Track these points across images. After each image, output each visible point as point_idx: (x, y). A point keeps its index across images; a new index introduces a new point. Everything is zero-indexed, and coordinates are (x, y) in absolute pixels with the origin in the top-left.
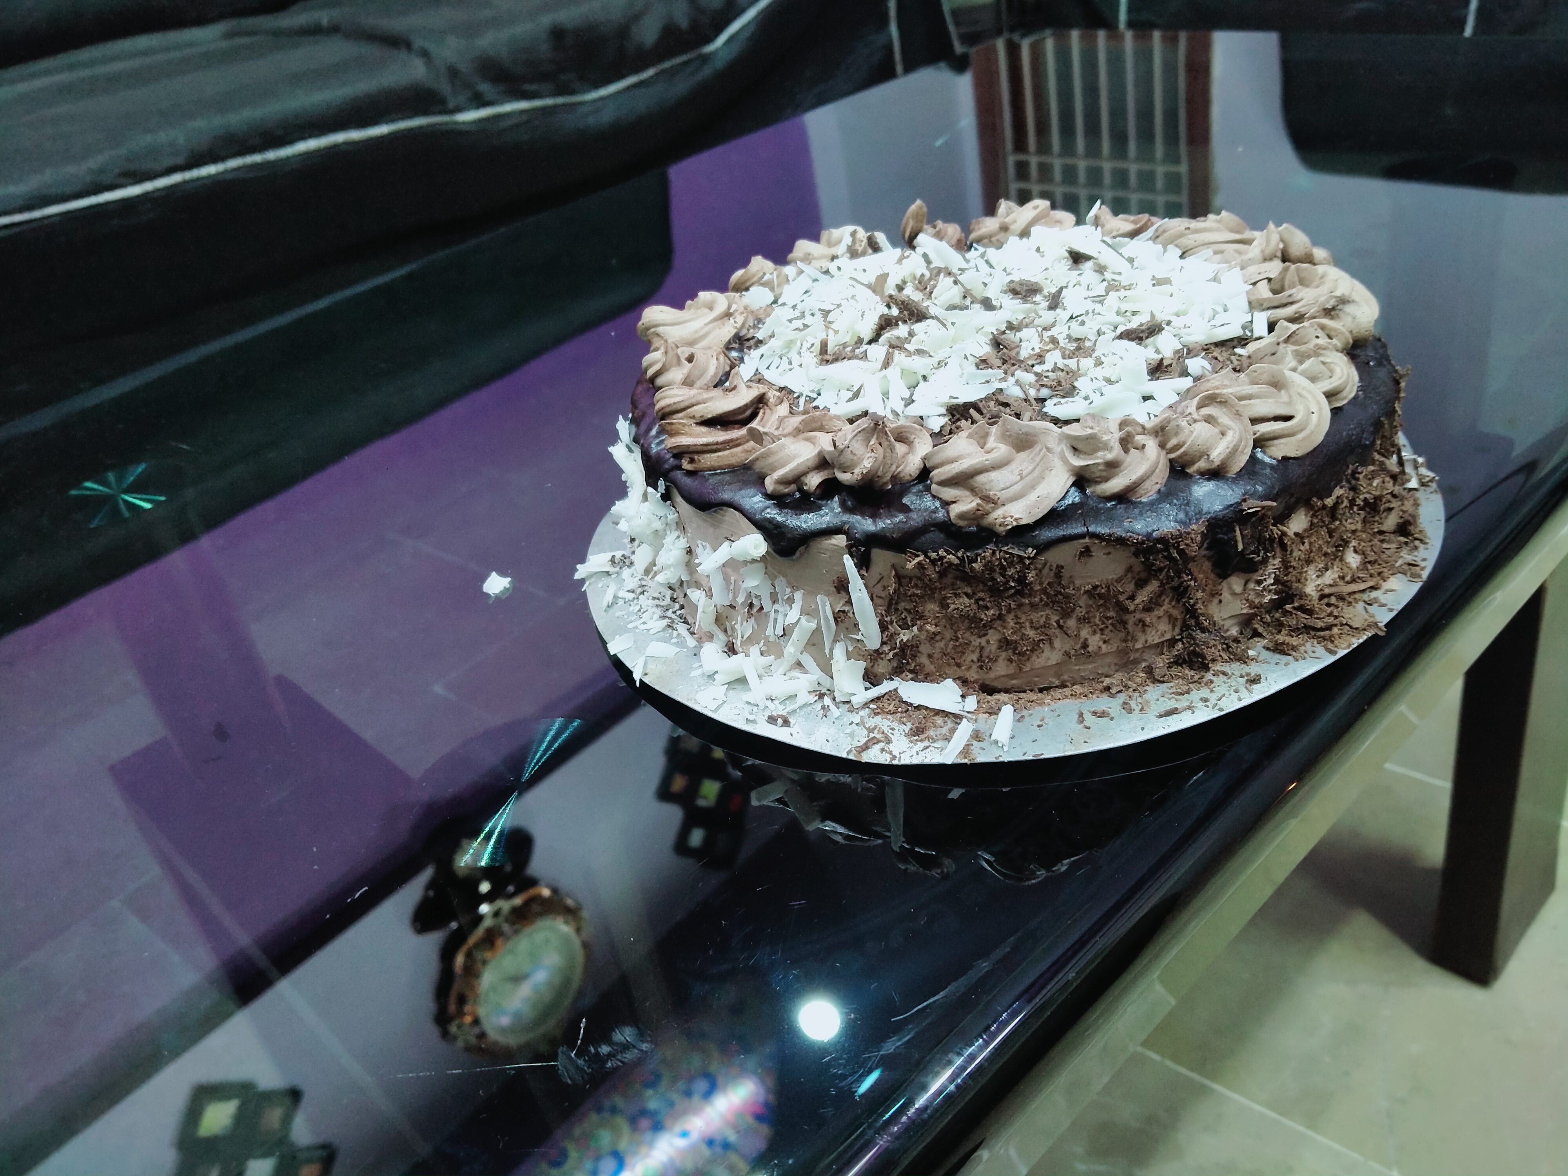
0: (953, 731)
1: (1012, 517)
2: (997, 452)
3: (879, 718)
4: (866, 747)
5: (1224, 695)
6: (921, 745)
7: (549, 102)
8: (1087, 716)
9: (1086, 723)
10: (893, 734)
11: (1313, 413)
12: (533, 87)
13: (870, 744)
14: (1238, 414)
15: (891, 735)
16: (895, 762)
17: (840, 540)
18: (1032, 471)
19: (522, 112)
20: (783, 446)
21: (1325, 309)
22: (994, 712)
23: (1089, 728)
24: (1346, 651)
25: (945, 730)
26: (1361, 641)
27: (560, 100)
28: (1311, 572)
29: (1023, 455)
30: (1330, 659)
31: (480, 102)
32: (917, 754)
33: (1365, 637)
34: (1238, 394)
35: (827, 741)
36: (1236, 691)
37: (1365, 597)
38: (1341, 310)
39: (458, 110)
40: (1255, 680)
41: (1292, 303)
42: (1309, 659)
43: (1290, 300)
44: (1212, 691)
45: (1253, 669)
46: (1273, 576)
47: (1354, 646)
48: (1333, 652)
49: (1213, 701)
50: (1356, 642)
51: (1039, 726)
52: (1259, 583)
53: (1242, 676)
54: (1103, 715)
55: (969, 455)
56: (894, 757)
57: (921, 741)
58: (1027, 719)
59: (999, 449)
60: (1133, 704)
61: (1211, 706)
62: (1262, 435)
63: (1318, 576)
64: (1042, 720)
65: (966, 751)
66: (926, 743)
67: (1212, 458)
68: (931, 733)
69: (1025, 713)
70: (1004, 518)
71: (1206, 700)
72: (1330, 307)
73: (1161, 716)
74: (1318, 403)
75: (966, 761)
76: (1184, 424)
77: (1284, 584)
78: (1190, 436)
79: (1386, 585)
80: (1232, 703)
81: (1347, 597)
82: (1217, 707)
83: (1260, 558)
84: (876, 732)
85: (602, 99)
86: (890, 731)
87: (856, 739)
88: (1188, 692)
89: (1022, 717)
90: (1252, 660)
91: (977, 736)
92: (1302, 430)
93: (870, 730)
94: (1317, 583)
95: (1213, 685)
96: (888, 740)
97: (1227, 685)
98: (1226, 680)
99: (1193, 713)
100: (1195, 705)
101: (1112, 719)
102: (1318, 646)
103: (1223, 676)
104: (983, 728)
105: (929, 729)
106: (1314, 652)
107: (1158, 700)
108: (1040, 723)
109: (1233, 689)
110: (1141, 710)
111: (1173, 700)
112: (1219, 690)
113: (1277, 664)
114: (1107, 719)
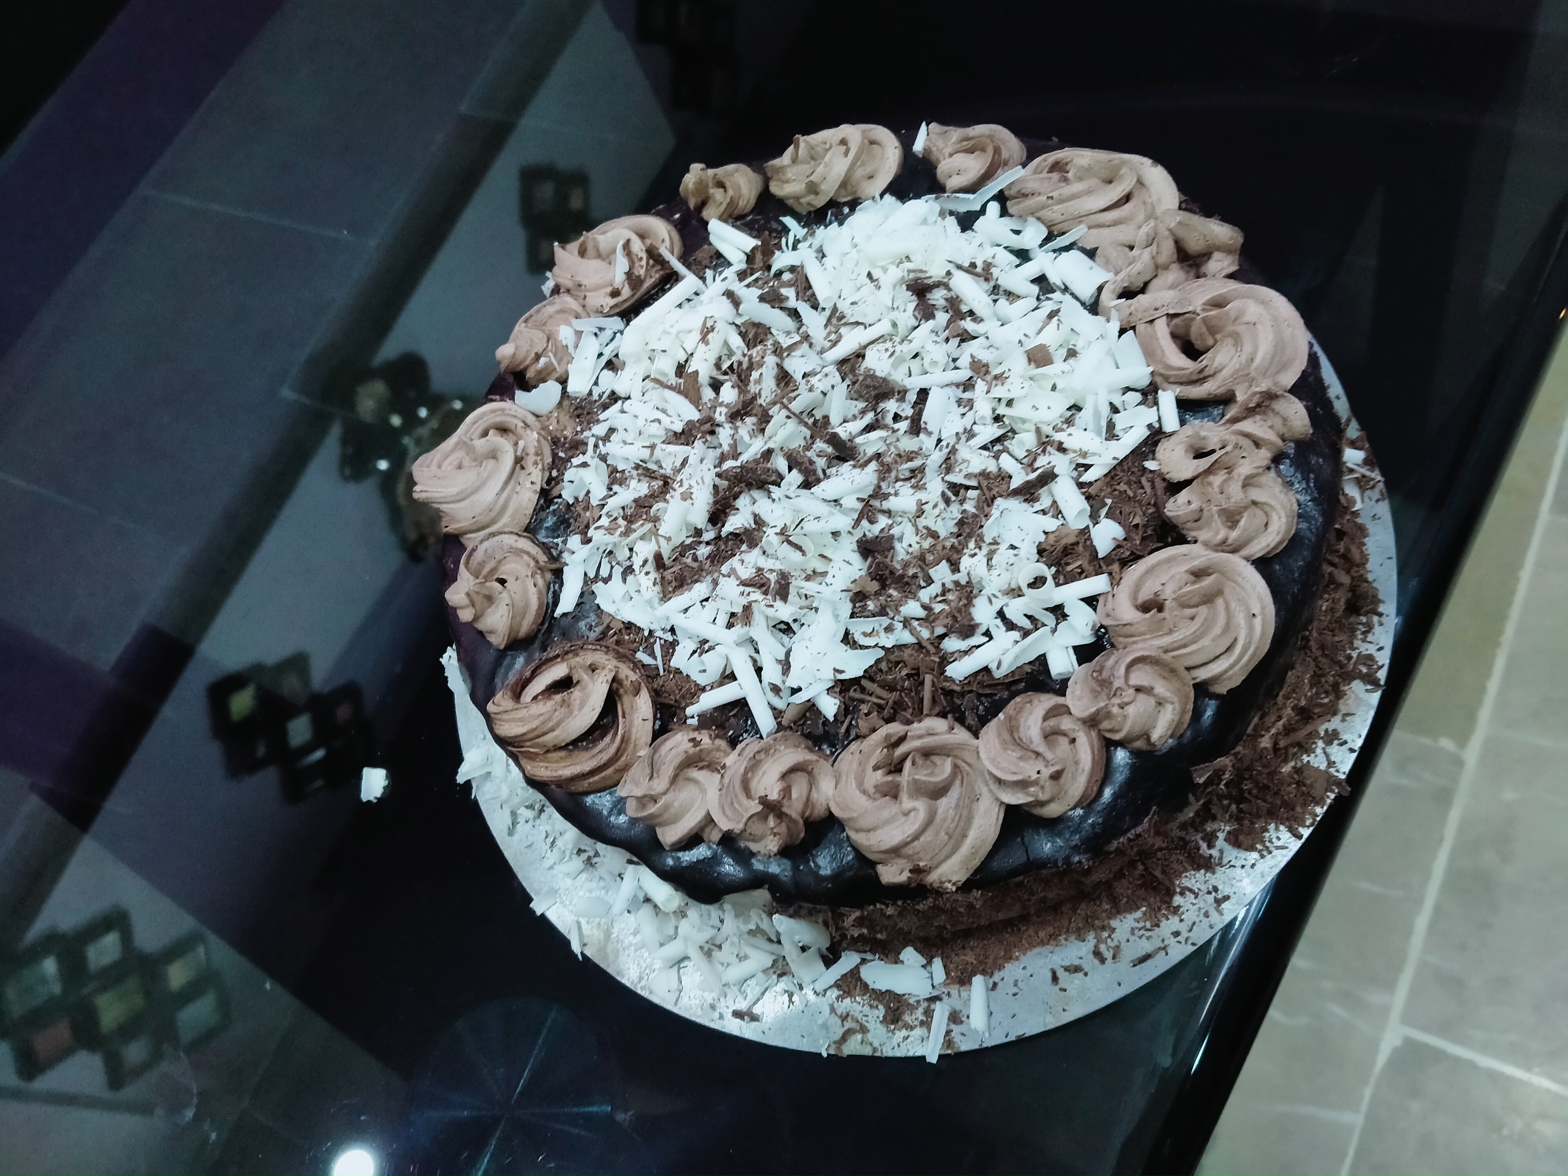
0: (928, 1013)
1: (950, 881)
2: (915, 814)
3: (849, 1001)
4: (844, 1038)
5: (1194, 923)
6: (900, 1034)
8: (1061, 973)
9: (1062, 985)
10: (867, 1022)
13: (846, 1036)
14: (1173, 671)
15: (866, 1024)
16: (877, 1055)
22: (965, 982)
23: (1065, 990)
24: (1311, 829)
25: (920, 1015)
26: (1325, 808)
30: (1295, 845)
32: (899, 1046)
33: (1328, 803)
34: (1168, 648)
36: (1207, 914)
37: (1322, 732)
40: (1222, 898)
41: (1204, 379)
42: (1275, 852)
43: (1201, 376)
44: (1181, 921)
45: (1219, 878)
47: (1318, 819)
48: (1298, 836)
49: (1185, 934)
50: (1320, 811)
51: (1015, 995)
53: (1209, 893)
54: (1076, 969)
56: (875, 1050)
57: (900, 1030)
58: (1000, 984)
59: (917, 805)
60: (1103, 948)
61: (1183, 942)
62: (1202, 681)
64: (1016, 984)
65: (948, 1042)
66: (904, 1033)
68: (907, 1018)
69: (997, 977)
70: (942, 883)
71: (1177, 934)
72: (1253, 405)
73: (1133, 965)
75: (949, 1052)
78: (1122, 720)
79: (1342, 706)
81: (1303, 742)
82: (1190, 942)
84: (849, 1019)
86: (864, 1018)
87: (831, 1032)
88: (1157, 925)
89: (995, 985)
90: (1216, 865)
91: (955, 1018)
92: (1246, 652)
93: (844, 1018)
95: (1181, 910)
96: (864, 1030)
97: (1196, 907)
98: (1194, 901)
99: (1167, 954)
100: (1166, 943)
101: (1086, 974)
102: (1282, 828)
103: (1190, 897)
104: (958, 1005)
105: (903, 1013)
106: (1279, 838)
107: (1128, 941)
108: (1015, 990)
109: (1203, 911)
110: (1114, 957)
111: (1144, 938)
112: (1190, 916)
113: (1243, 867)
114: (1081, 974)
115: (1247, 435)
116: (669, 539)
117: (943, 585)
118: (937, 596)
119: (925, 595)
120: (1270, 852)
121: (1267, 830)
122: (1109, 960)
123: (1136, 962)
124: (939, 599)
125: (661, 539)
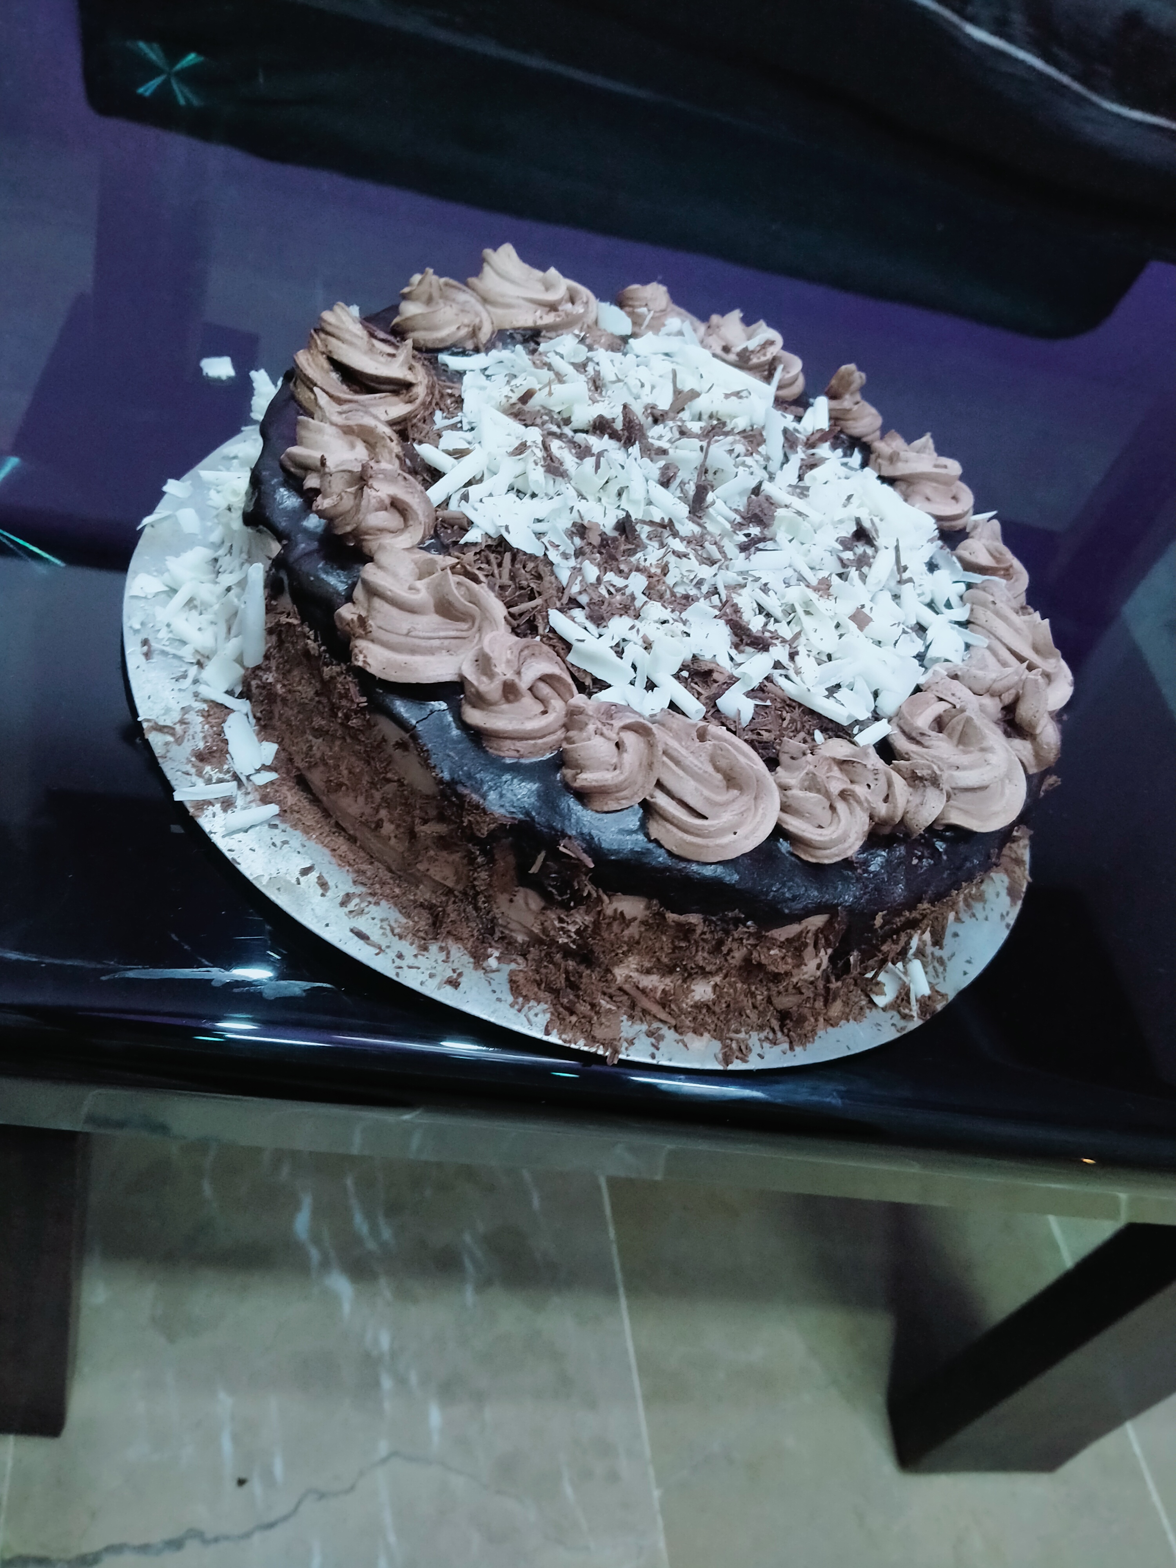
0: (220, 781)
1: (365, 657)
2: (414, 594)
3: (201, 719)
4: (163, 729)
5: (419, 968)
6: (189, 768)
7: (1065, 79)
8: (313, 876)
9: (303, 879)
10: (188, 740)
11: (735, 833)
12: (1063, 55)
13: (166, 730)
14: (650, 766)
15: (186, 740)
16: (160, 760)
17: (276, 548)
18: (424, 638)
19: (1031, 69)
20: (320, 431)
21: (913, 772)
22: (265, 800)
23: (299, 883)
24: (560, 1042)
25: (216, 775)
26: (586, 1049)
27: (1076, 86)
28: (633, 961)
29: (436, 619)
30: (536, 1033)
31: (1000, 28)
32: (178, 771)
33: (593, 1050)
34: (670, 751)
35: (149, 697)
36: (431, 976)
37: (656, 1025)
38: (924, 786)
39: (974, 20)
40: (454, 983)
41: (918, 743)
42: (522, 1017)
43: (919, 738)
45: (471, 977)
46: (577, 927)
47: (573, 1046)
48: (547, 1033)
49: (405, 963)
50: (581, 1045)
51: (274, 844)
52: (561, 920)
53: (454, 971)
54: (323, 885)
55: (395, 575)
56: (163, 756)
57: (194, 766)
58: (276, 831)
59: (422, 594)
60: (356, 901)
61: (396, 964)
62: (655, 804)
63: (637, 970)
64: (284, 843)
65: (201, 804)
66: (193, 771)
67: (579, 776)
68: (208, 768)
69: (283, 825)
70: (361, 652)
71: (400, 956)
72: (919, 775)
73: (352, 931)
74: (753, 831)
75: (191, 810)
76: (591, 727)
77: (586, 944)
78: (584, 740)
79: (689, 1037)
80: (411, 980)
81: (638, 1009)
82: (398, 970)
83: (560, 898)
84: (184, 726)
85: (1118, 116)
86: (191, 737)
87: (164, 717)
88: (400, 937)
90: (483, 969)
91: (227, 802)
92: (698, 835)
93: (182, 722)
94: (631, 974)
95: (425, 953)
96: (179, 741)
97: (434, 964)
98: (440, 961)
99: (377, 954)
100: (387, 950)
101: (323, 895)
102: (548, 1016)
103: (443, 956)
104: (240, 802)
105: (210, 763)
106: (536, 1015)
107: (373, 919)
108: (278, 843)
109: (433, 971)
110: (351, 912)
111: (382, 931)
112: (422, 961)
113: (494, 992)
114: (320, 891)
115: (890, 784)
116: (550, 394)
117: (626, 586)
118: (614, 586)
119: (610, 576)
120: (519, 1011)
121: (539, 1002)
122: (346, 910)
123: (356, 930)
124: (612, 590)
125: (547, 389)
